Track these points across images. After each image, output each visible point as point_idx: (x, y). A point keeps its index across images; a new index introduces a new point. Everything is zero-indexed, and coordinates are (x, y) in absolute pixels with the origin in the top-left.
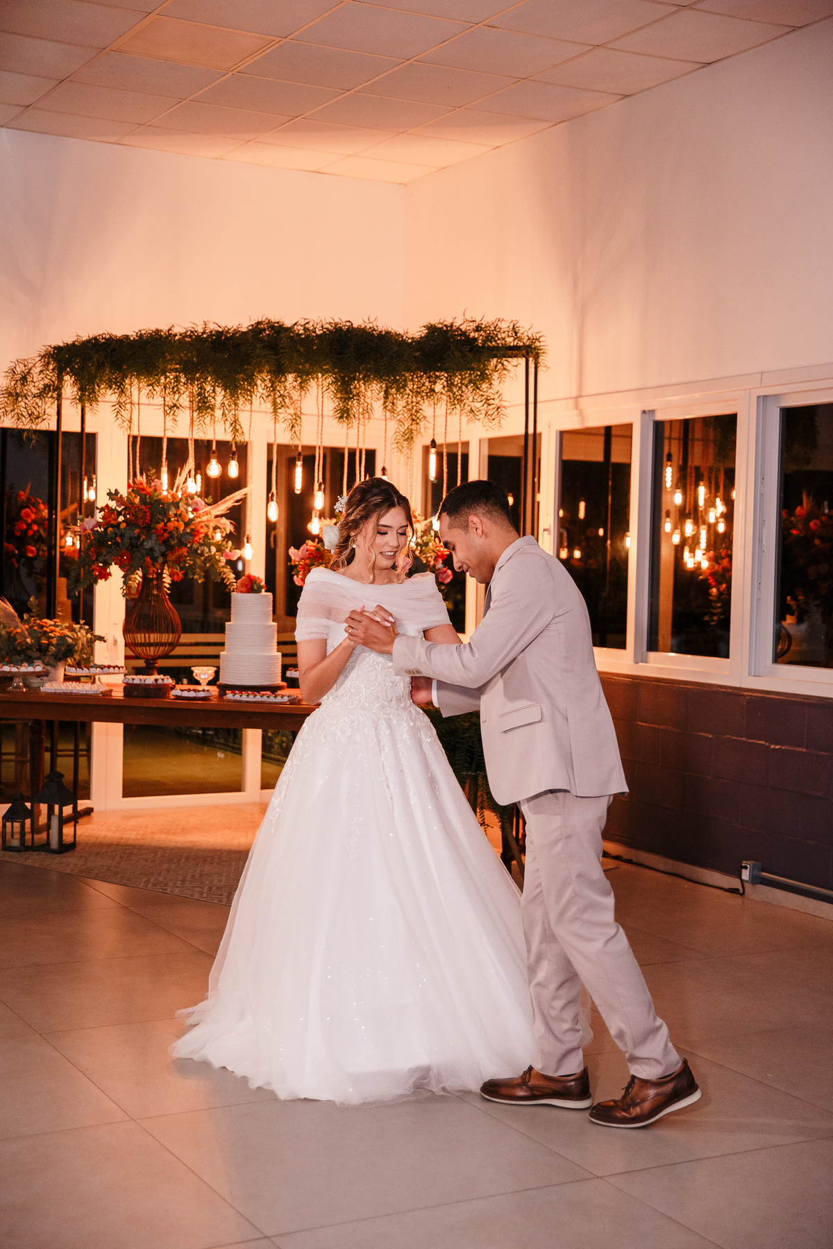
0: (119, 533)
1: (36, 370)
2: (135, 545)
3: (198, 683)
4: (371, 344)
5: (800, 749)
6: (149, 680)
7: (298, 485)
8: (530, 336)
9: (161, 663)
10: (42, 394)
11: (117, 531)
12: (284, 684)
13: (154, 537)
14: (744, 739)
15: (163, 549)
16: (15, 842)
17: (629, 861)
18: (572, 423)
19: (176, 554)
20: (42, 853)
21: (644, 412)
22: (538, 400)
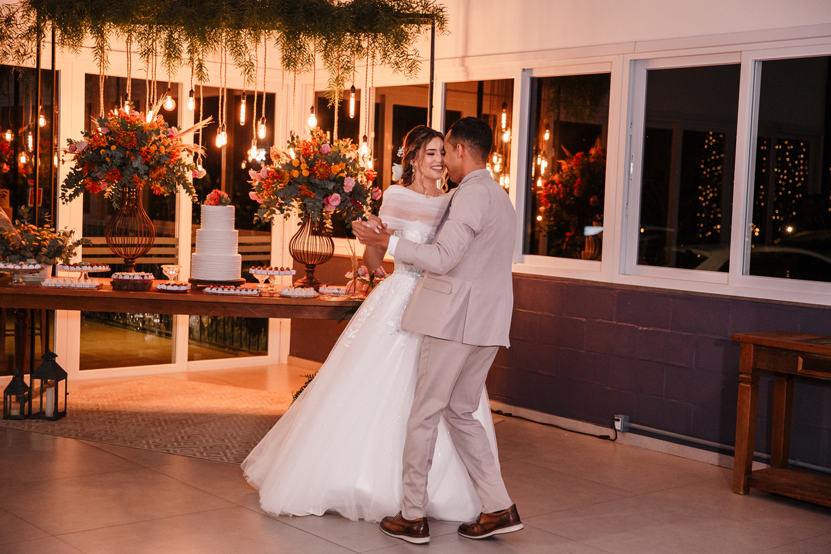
0: (110, 154)
1: (18, 15)
2: (124, 164)
3: (166, 278)
4: (315, 6)
5: (666, 331)
6: (137, 276)
7: (243, 119)
8: (435, 6)
9: (139, 261)
10: (27, 36)
11: (109, 152)
12: (244, 279)
13: (140, 158)
14: (615, 322)
15: (147, 168)
16: (15, 412)
17: (509, 415)
18: (457, 76)
19: (157, 173)
20: (41, 420)
21: (524, 70)
22: (436, 56)
